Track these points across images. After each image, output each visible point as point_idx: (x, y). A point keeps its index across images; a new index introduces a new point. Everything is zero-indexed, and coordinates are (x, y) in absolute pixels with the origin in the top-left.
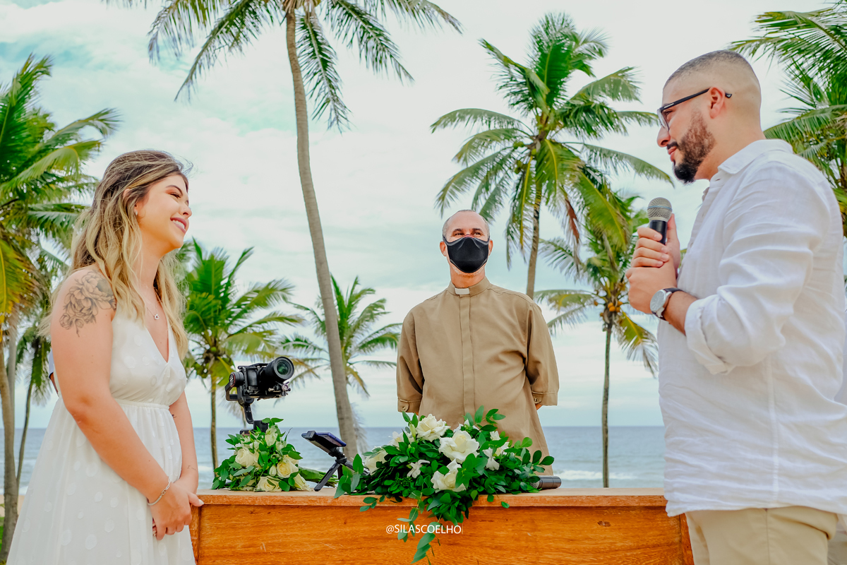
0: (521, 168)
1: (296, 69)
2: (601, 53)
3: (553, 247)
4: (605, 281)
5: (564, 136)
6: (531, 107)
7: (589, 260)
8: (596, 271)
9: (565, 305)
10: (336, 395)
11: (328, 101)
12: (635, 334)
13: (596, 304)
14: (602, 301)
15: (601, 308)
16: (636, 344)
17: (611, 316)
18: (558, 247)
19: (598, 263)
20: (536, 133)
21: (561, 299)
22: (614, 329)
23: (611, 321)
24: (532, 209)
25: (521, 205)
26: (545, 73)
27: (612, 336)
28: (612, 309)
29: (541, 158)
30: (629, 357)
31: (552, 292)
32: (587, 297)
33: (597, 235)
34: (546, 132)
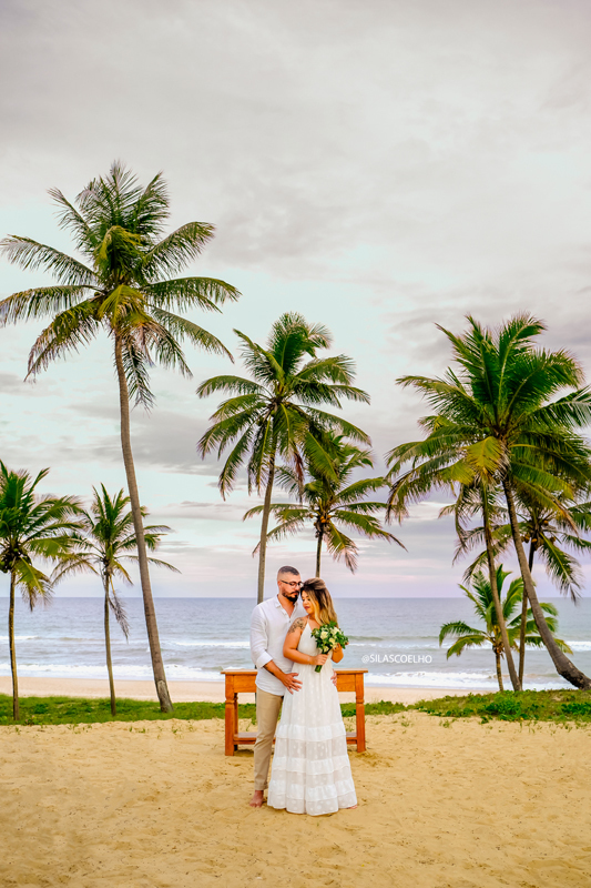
0: (262, 423)
1: (121, 374)
2: (324, 344)
4: (318, 499)
5: (294, 400)
6: (271, 378)
8: (312, 494)
10: (144, 590)
11: (136, 387)
12: (341, 541)
13: (311, 516)
14: (316, 514)
15: (315, 520)
16: (340, 549)
17: (322, 527)
18: (285, 472)
19: (312, 488)
20: (274, 395)
22: (324, 536)
23: (322, 529)
24: (269, 456)
25: (261, 453)
26: (282, 355)
27: (323, 542)
28: (323, 521)
29: (278, 418)
30: (335, 557)
31: (278, 505)
32: (304, 511)
34: (282, 398)
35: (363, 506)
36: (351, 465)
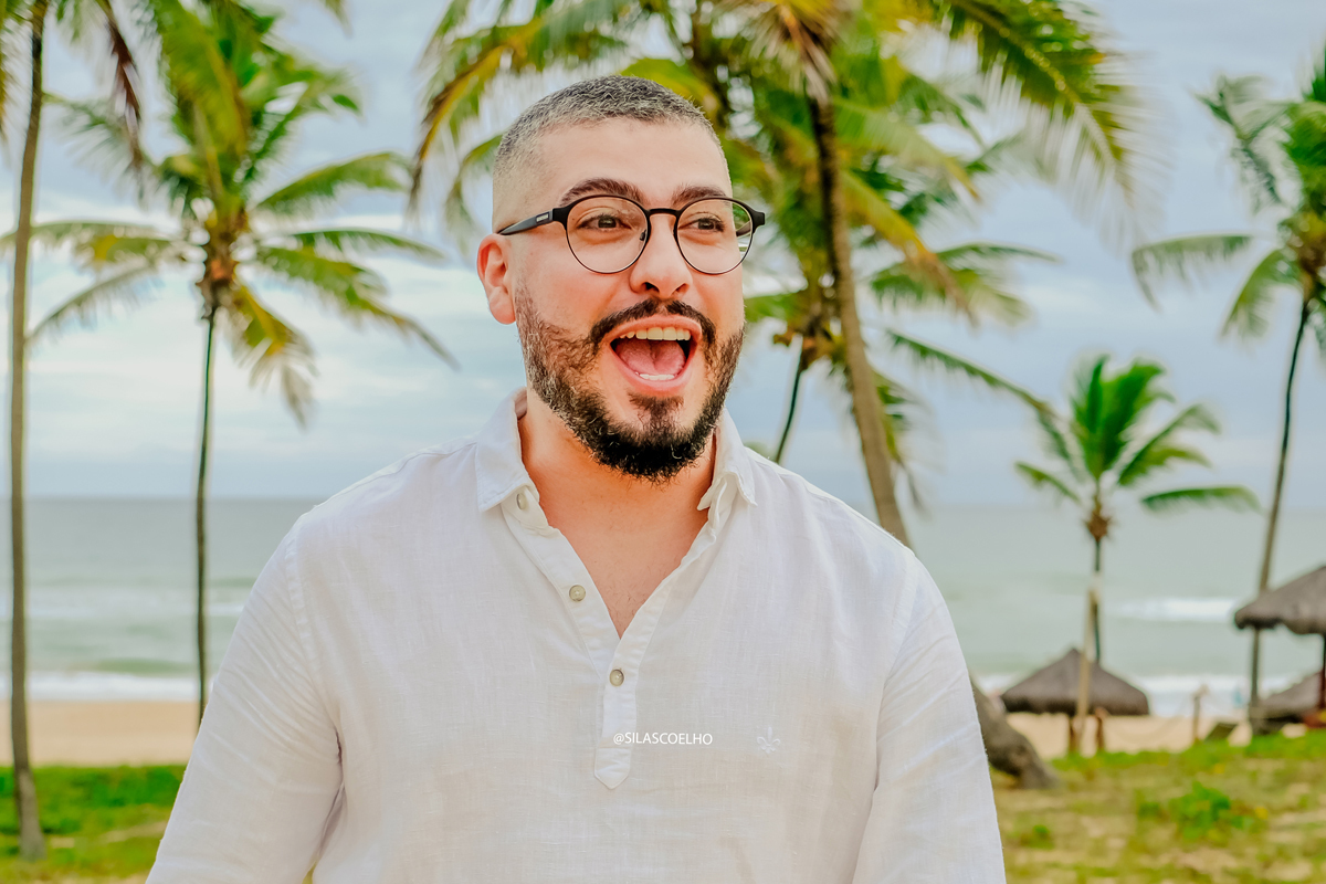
3: (84, 119)
4: (203, 206)
7: (168, 161)
8: (187, 186)
9: (111, 259)
12: (268, 334)
13: (182, 259)
14: (198, 255)
15: (195, 271)
16: (268, 353)
17: (218, 287)
18: (98, 120)
19: (185, 167)
21: (104, 243)
22: (222, 316)
23: (216, 299)
28: (218, 274)
31: (86, 225)
32: (162, 244)
33: (185, 112)
35: (334, 237)
36: (297, 112)
